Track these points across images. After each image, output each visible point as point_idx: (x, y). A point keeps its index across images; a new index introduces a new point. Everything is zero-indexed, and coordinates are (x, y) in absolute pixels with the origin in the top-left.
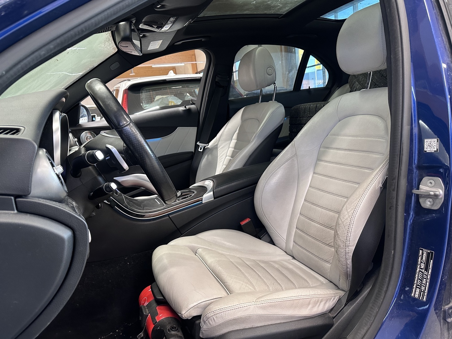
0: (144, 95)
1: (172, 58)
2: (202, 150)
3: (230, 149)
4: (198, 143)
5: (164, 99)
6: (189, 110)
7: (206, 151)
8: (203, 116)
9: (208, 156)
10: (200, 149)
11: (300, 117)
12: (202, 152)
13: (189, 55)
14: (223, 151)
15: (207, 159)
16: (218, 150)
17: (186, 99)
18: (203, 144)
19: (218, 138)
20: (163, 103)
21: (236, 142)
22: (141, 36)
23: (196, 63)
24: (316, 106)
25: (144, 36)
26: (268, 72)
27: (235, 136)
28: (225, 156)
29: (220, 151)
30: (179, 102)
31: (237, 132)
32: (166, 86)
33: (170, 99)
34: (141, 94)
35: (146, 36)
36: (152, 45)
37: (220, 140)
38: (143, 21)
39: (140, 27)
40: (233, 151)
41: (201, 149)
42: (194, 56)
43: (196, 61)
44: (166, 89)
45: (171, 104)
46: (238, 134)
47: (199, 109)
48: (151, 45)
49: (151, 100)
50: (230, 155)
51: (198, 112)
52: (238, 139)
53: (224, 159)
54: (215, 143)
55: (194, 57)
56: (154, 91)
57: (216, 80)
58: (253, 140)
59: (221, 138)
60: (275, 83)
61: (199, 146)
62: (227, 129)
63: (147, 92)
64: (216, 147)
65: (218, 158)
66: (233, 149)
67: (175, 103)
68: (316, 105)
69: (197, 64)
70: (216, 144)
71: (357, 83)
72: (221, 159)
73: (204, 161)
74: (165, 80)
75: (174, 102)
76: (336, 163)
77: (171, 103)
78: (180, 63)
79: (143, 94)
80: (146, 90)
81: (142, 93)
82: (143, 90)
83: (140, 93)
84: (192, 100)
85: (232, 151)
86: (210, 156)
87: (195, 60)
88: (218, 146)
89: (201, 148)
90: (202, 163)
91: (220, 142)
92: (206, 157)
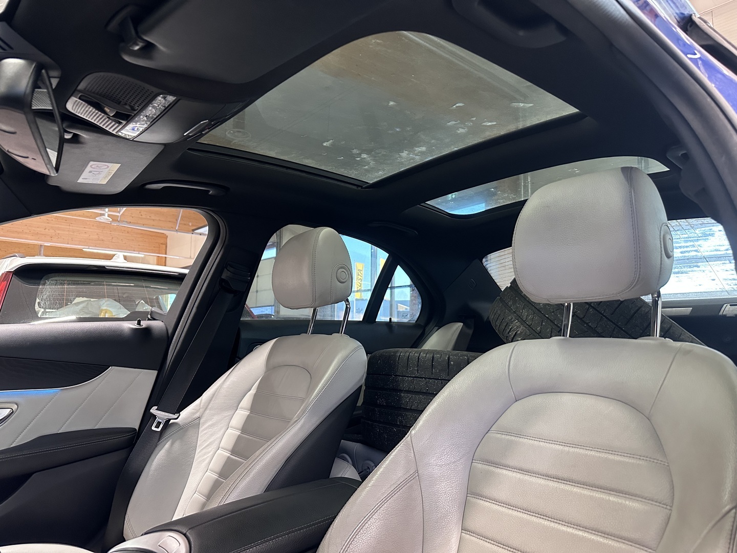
0: (48, 289)
1: (124, 242)
2: (159, 429)
3: (230, 431)
4: (154, 410)
5: (92, 303)
6: (147, 330)
7: (170, 431)
8: (178, 348)
9: (172, 444)
10: (155, 425)
11: (396, 376)
12: (158, 435)
13: (156, 243)
14: (212, 435)
15: (169, 452)
16: (201, 429)
17: (140, 309)
18: (167, 414)
19: (203, 401)
20: (86, 311)
21: (248, 416)
22: (68, 136)
23: (166, 257)
24: (433, 357)
25: (76, 139)
26: (338, 275)
27: (247, 401)
28: (215, 446)
29: (205, 434)
30: (124, 313)
31: (253, 391)
32: (103, 280)
33: (104, 305)
34: (41, 287)
35: (82, 140)
36: (90, 172)
37: (210, 406)
38: (82, 86)
39: (70, 106)
40: (239, 436)
41: (157, 427)
42: (164, 246)
43: (166, 254)
44: (100, 285)
45: (105, 316)
46: (256, 396)
47: (170, 331)
48: (88, 169)
49: (60, 303)
50: (230, 447)
51: (168, 338)
52: (254, 408)
53: (211, 453)
54: (194, 413)
55: (165, 248)
56: (74, 284)
57: (223, 277)
58: (299, 418)
59: (212, 402)
60: (347, 300)
61: (155, 417)
62: (228, 383)
63: (55, 285)
64: (195, 424)
65: (197, 451)
66: (238, 433)
67: (114, 314)
68: (432, 355)
69: (167, 259)
70: (197, 415)
71: (516, 323)
72: (205, 454)
73: (160, 457)
74: (103, 267)
75: (111, 312)
76: (526, 510)
77: (106, 313)
78: (138, 252)
79: (47, 287)
80: (56, 280)
81: (44, 284)
82: (48, 279)
83: (39, 284)
84: (152, 312)
85: (236, 438)
86: (177, 445)
87: (164, 252)
88: (202, 421)
89: (159, 423)
90: (153, 461)
91: (207, 411)
92: (167, 446)
